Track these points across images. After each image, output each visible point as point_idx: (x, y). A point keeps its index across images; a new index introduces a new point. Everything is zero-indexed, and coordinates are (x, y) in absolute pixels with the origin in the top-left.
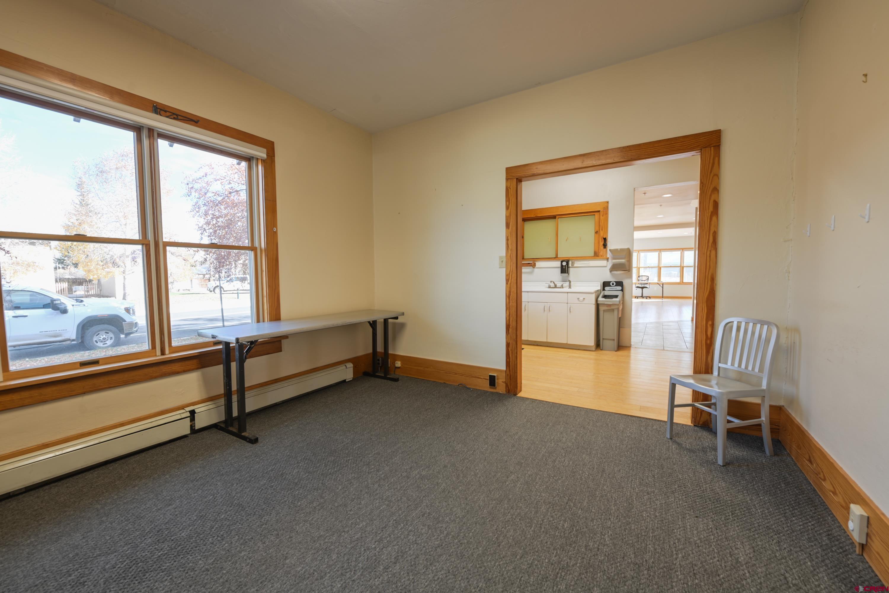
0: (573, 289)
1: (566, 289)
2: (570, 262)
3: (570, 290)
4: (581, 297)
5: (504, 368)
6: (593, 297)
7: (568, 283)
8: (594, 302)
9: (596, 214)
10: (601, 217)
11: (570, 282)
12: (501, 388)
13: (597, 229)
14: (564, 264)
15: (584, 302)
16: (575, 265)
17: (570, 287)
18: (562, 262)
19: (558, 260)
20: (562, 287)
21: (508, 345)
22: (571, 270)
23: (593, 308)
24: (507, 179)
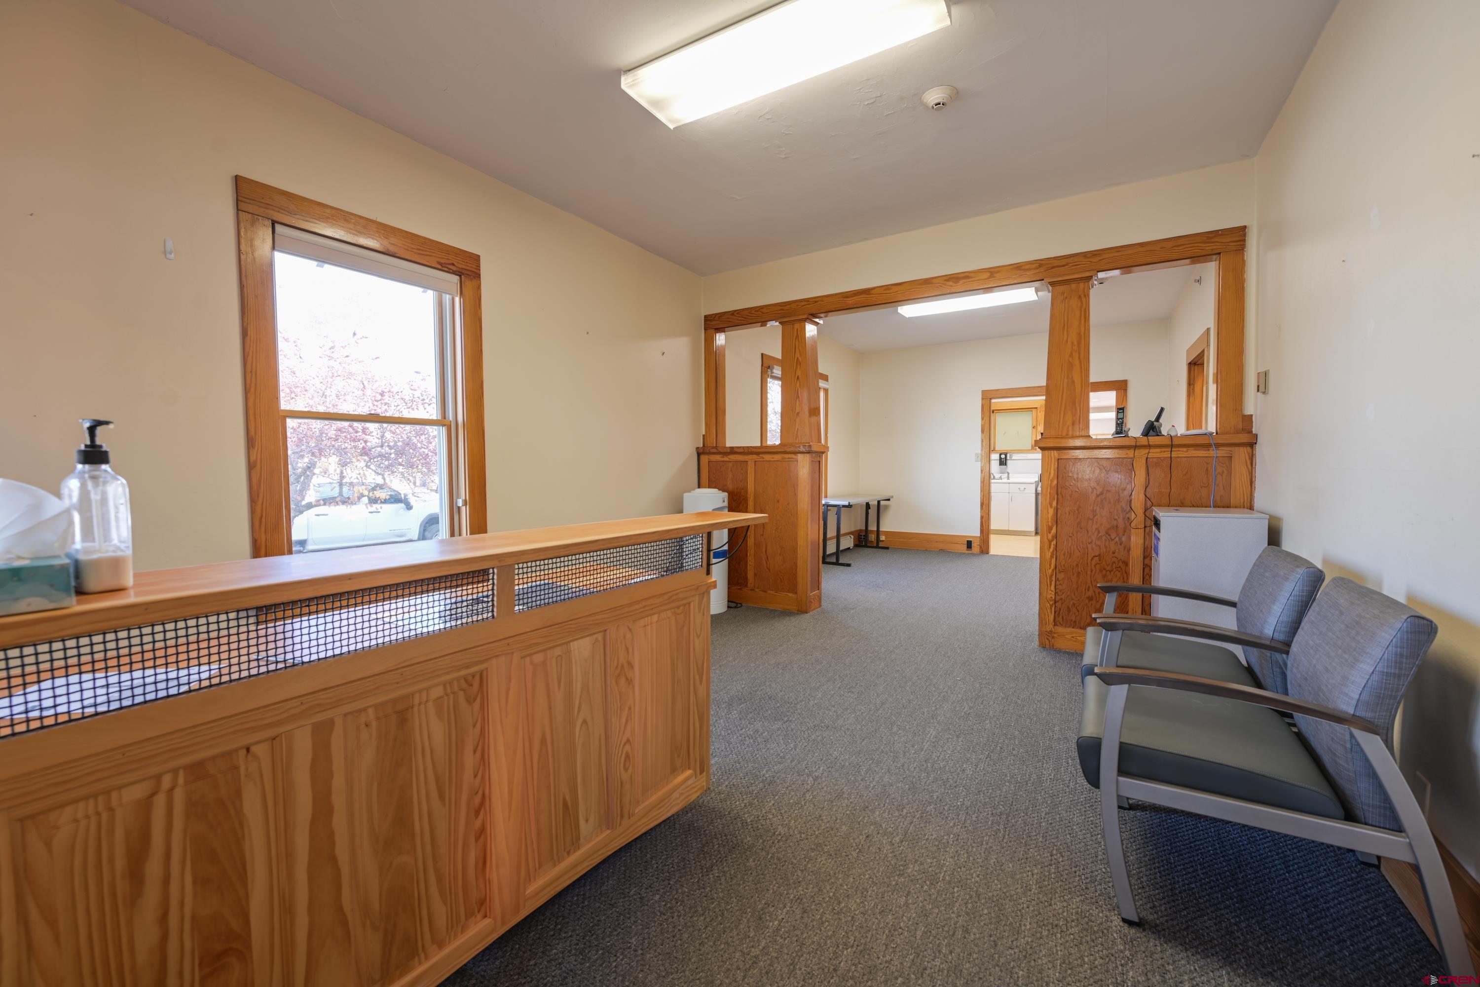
0: (1011, 480)
1: (1005, 480)
2: (1008, 455)
3: (1009, 481)
4: (1022, 487)
5: (978, 535)
6: (1034, 486)
7: (1006, 475)
8: (1034, 491)
9: (1034, 410)
10: (1039, 414)
11: (1008, 474)
12: (976, 548)
13: (1035, 424)
14: (1003, 456)
15: (1026, 491)
16: (1013, 458)
17: (1008, 478)
18: (1000, 455)
19: (997, 453)
20: (1001, 478)
21: (982, 518)
22: (1009, 462)
23: (1034, 495)
24: (983, 399)
